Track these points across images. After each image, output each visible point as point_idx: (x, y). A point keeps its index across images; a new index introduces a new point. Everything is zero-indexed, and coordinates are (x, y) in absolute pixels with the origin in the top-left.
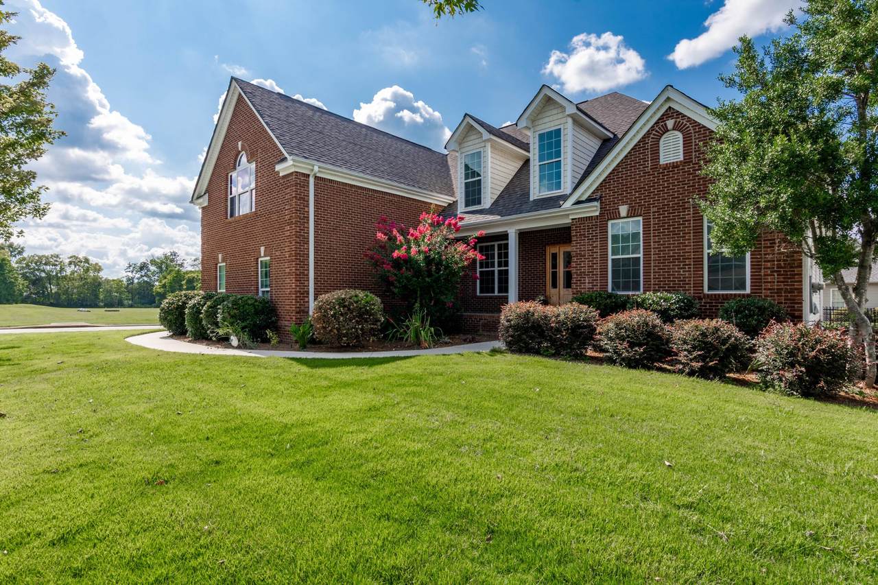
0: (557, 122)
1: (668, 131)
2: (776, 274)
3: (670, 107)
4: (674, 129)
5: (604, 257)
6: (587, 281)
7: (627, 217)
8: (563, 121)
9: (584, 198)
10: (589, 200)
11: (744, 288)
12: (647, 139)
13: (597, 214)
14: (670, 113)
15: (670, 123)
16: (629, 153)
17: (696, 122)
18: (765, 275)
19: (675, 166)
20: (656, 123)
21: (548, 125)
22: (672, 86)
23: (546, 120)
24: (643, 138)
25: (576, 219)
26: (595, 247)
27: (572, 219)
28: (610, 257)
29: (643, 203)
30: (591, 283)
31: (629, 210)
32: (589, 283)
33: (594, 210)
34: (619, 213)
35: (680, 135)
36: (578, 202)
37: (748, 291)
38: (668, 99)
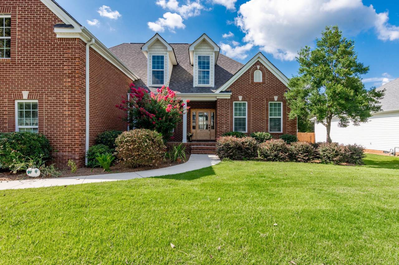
0: (208, 53)
1: (257, 69)
2: (290, 126)
3: (258, 61)
4: (259, 69)
5: (232, 117)
6: (224, 127)
7: (242, 101)
8: (211, 53)
9: (224, 90)
10: (226, 91)
11: (280, 131)
12: (250, 71)
13: (230, 98)
14: (258, 63)
15: (258, 67)
16: (243, 75)
17: (267, 69)
18: (287, 127)
19: (260, 84)
20: (253, 65)
21: (203, 53)
22: (261, 53)
23: (202, 50)
24: (248, 70)
25: (219, 99)
26: (228, 112)
27: (218, 99)
28: (234, 117)
29: (248, 96)
30: (226, 128)
31: (242, 98)
32: (225, 128)
33: (228, 96)
34: (239, 99)
35: (261, 72)
36: (221, 92)
37: (282, 132)
38: (259, 57)
